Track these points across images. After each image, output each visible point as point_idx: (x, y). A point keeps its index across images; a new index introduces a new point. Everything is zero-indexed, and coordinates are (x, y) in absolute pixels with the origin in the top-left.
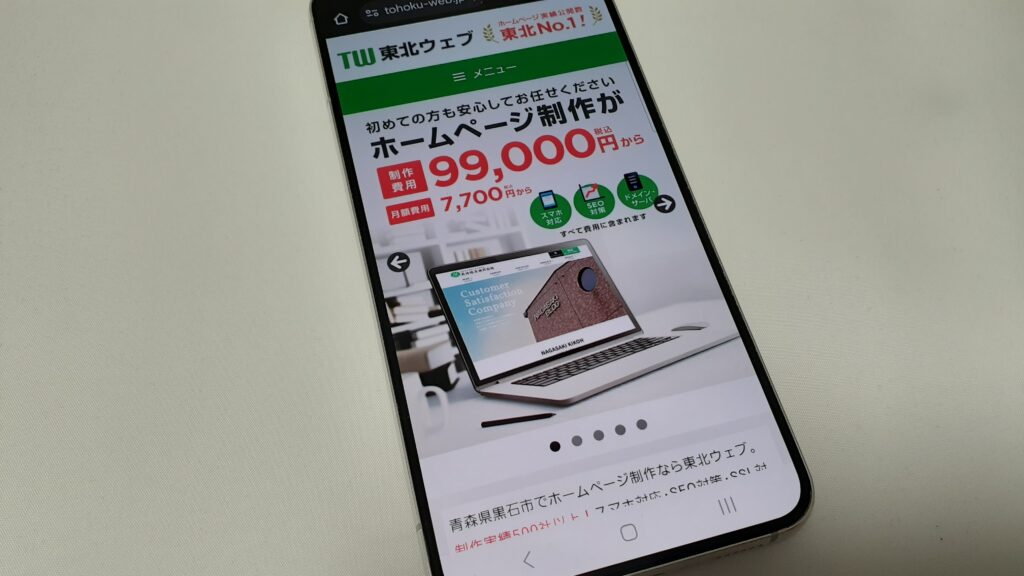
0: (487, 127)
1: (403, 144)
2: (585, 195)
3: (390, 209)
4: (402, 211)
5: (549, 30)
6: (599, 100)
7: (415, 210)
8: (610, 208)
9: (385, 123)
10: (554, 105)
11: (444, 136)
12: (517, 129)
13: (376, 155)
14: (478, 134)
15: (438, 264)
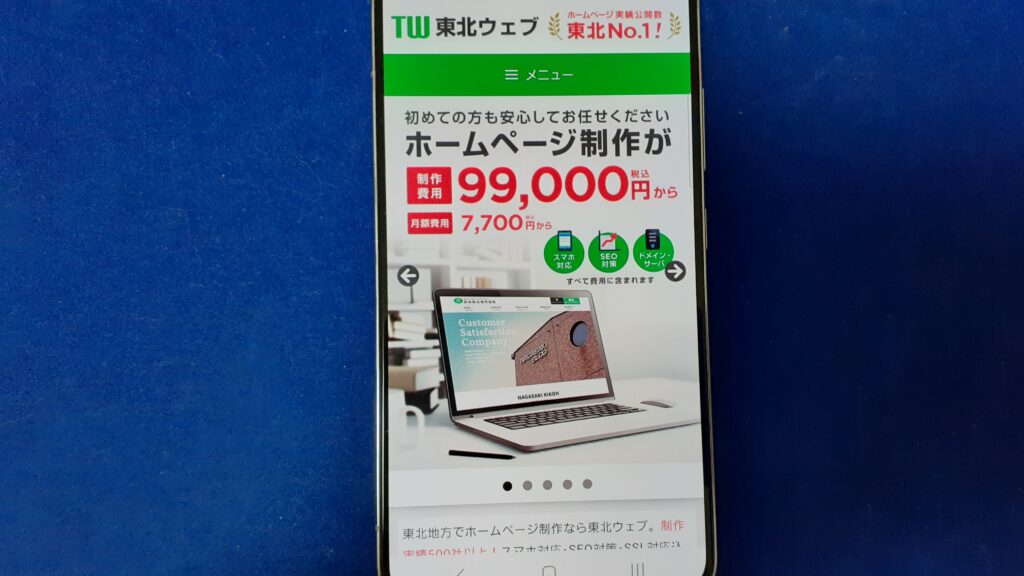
0: (526, 144)
1: (439, 144)
2: (602, 242)
3: (411, 216)
4: (423, 221)
5: (620, 35)
6: (646, 136)
7: (435, 223)
8: (621, 263)
9: (424, 115)
10: (600, 132)
11: (481, 145)
12: (556, 153)
13: (409, 152)
14: (515, 149)
15: (444, 286)
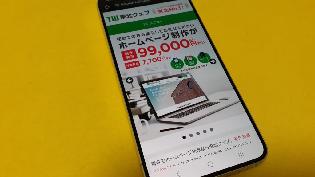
0: (155, 39)
1: (129, 44)
2: (188, 59)
3: (126, 64)
4: (130, 65)
5: (173, 10)
6: (190, 31)
7: (134, 64)
8: (196, 63)
9: (123, 38)
10: (176, 32)
11: (142, 42)
12: (165, 39)
13: (121, 48)
14: (153, 41)
15: (142, 81)
